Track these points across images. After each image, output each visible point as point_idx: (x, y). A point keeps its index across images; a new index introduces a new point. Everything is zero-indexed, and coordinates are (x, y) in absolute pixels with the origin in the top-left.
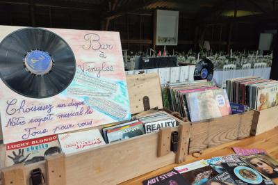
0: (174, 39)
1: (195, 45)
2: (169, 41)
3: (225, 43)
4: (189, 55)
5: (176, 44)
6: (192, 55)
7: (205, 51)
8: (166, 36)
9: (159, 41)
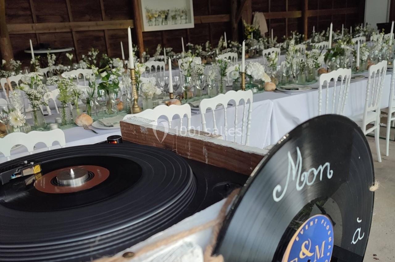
0: (185, 12)
1: (235, 25)
2: (174, 18)
3: (298, 14)
4: (223, 48)
5: (191, 25)
6: (230, 47)
7: (257, 35)
8: (165, 9)
9: (150, 19)
